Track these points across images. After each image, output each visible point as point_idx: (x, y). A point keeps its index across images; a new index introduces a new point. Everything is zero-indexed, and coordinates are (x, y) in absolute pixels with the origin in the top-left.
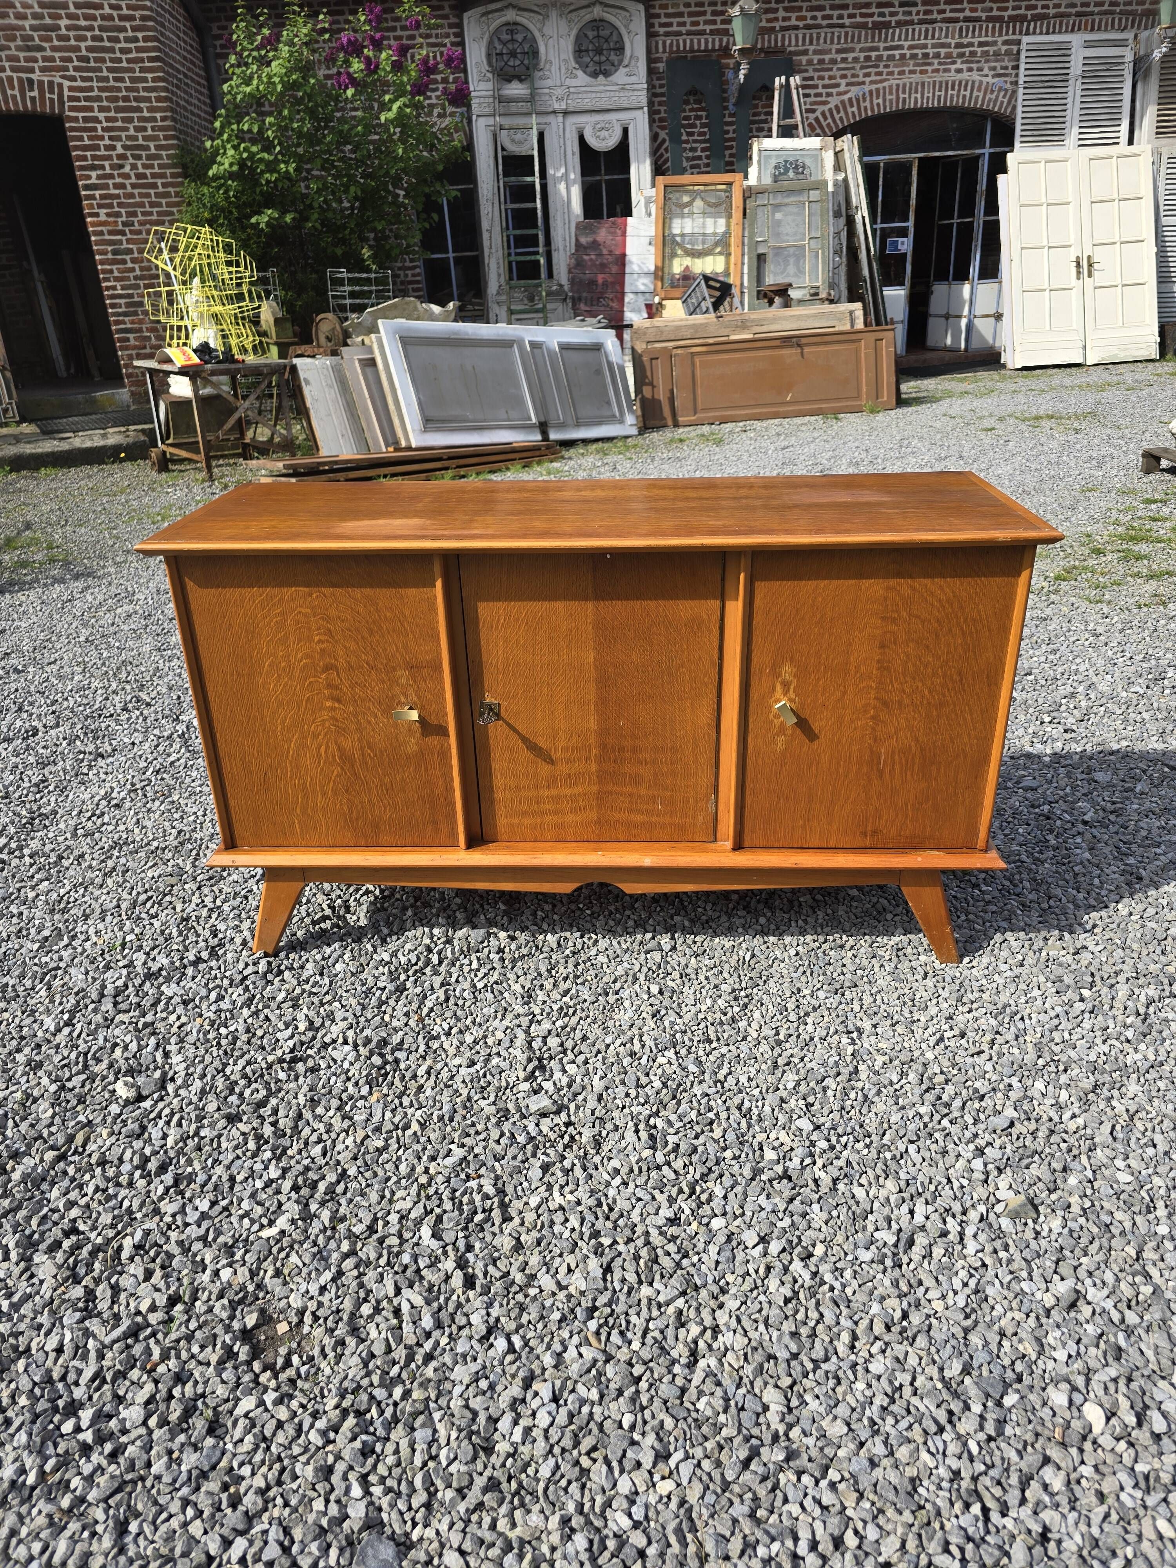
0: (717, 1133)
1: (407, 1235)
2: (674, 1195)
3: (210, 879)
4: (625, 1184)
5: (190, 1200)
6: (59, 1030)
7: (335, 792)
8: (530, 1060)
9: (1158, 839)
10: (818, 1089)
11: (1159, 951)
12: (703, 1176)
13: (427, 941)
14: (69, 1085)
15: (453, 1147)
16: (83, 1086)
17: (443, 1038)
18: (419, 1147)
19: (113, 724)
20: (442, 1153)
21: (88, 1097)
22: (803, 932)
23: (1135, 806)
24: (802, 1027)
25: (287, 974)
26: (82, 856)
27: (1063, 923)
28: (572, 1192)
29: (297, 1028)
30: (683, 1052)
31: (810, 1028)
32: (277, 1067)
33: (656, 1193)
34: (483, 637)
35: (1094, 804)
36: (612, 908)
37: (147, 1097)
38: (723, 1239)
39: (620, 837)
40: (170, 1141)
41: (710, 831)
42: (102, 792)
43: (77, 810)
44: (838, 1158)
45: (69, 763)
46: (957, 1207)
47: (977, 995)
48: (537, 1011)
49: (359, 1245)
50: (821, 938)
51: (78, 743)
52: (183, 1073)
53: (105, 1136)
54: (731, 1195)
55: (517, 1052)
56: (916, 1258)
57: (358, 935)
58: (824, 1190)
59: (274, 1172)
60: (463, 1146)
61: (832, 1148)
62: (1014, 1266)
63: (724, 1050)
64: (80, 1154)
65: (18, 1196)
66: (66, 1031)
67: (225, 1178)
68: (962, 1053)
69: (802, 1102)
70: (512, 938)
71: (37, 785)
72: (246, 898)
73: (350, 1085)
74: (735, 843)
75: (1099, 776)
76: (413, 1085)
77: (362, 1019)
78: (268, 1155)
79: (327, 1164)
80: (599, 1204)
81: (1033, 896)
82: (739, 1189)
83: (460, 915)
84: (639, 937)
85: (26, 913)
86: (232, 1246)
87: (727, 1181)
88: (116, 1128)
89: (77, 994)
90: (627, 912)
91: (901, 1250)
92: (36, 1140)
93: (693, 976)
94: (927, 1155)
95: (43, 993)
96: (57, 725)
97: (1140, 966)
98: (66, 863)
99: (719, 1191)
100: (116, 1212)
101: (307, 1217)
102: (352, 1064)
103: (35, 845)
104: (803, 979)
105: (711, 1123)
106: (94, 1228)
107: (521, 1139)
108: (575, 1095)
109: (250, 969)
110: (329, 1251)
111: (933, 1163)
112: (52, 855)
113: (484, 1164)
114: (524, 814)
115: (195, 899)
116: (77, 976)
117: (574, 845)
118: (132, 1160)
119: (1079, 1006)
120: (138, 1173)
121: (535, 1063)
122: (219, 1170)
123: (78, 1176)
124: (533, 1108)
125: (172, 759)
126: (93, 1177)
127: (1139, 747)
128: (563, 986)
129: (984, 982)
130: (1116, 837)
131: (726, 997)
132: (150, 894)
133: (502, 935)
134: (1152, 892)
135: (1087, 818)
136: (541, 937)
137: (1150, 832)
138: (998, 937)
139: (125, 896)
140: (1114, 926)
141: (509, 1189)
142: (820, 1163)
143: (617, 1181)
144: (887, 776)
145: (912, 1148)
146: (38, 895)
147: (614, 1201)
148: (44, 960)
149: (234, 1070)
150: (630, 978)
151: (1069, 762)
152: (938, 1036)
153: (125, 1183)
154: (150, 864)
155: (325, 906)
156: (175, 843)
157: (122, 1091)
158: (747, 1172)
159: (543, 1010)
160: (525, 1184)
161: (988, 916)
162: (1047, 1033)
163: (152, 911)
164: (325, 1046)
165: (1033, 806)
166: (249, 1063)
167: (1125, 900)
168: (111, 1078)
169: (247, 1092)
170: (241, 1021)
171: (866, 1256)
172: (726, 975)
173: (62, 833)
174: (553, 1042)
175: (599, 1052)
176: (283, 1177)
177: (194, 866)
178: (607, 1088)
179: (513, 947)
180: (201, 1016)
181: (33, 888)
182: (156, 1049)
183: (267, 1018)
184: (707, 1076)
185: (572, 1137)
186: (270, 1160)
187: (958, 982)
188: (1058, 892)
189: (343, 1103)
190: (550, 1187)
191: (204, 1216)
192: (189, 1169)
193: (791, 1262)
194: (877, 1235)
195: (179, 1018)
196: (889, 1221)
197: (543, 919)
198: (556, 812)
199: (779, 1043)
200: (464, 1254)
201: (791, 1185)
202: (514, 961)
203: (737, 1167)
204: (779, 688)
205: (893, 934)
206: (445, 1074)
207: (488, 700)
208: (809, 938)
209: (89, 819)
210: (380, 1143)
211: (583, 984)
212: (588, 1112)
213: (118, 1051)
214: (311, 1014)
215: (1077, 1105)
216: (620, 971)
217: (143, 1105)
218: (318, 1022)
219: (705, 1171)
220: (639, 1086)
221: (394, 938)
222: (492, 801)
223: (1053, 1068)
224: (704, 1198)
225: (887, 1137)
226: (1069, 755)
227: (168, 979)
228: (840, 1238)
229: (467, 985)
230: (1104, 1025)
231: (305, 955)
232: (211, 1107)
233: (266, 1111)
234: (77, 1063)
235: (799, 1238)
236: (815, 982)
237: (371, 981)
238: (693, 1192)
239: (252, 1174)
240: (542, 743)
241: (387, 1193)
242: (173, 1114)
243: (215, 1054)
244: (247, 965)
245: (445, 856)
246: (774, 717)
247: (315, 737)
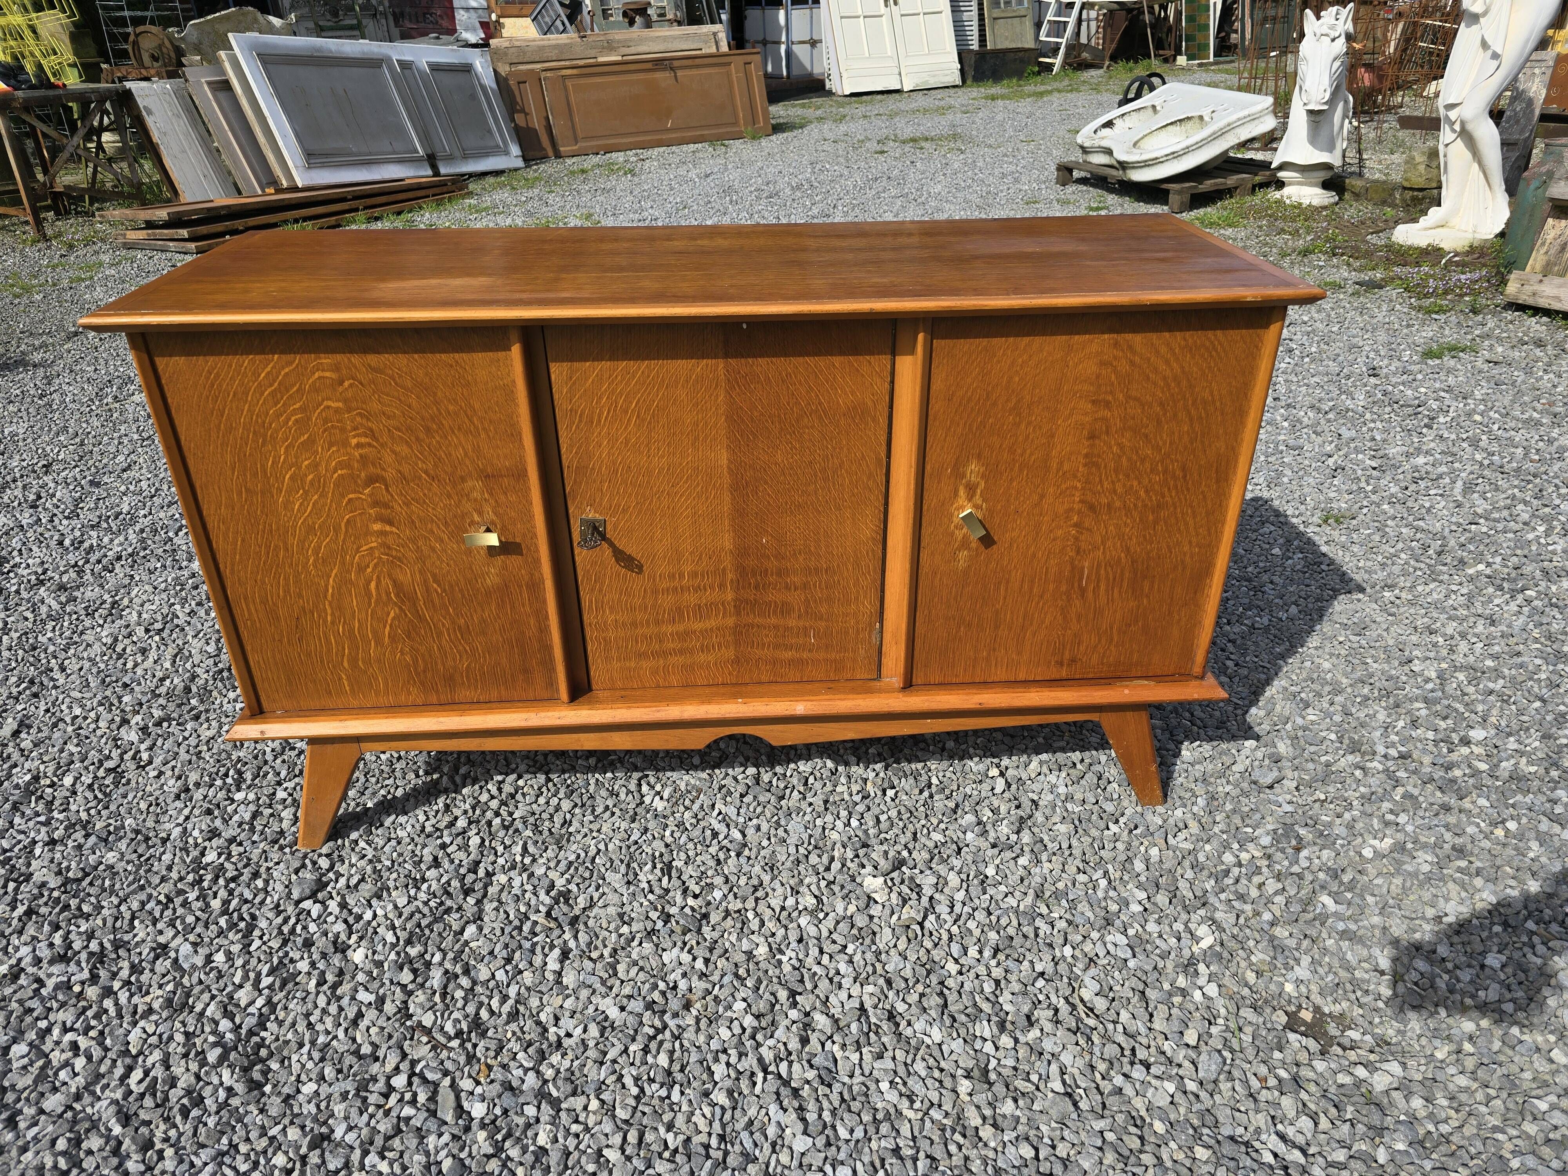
7: (393, 638)
39: (764, 678)
41: (874, 667)
74: (905, 682)
114: (642, 655)
117: (707, 690)
144: (1090, 595)
198: (682, 652)
204: (962, 492)
207: (591, 515)
245: (543, 714)
246: (956, 527)
247: (361, 569)
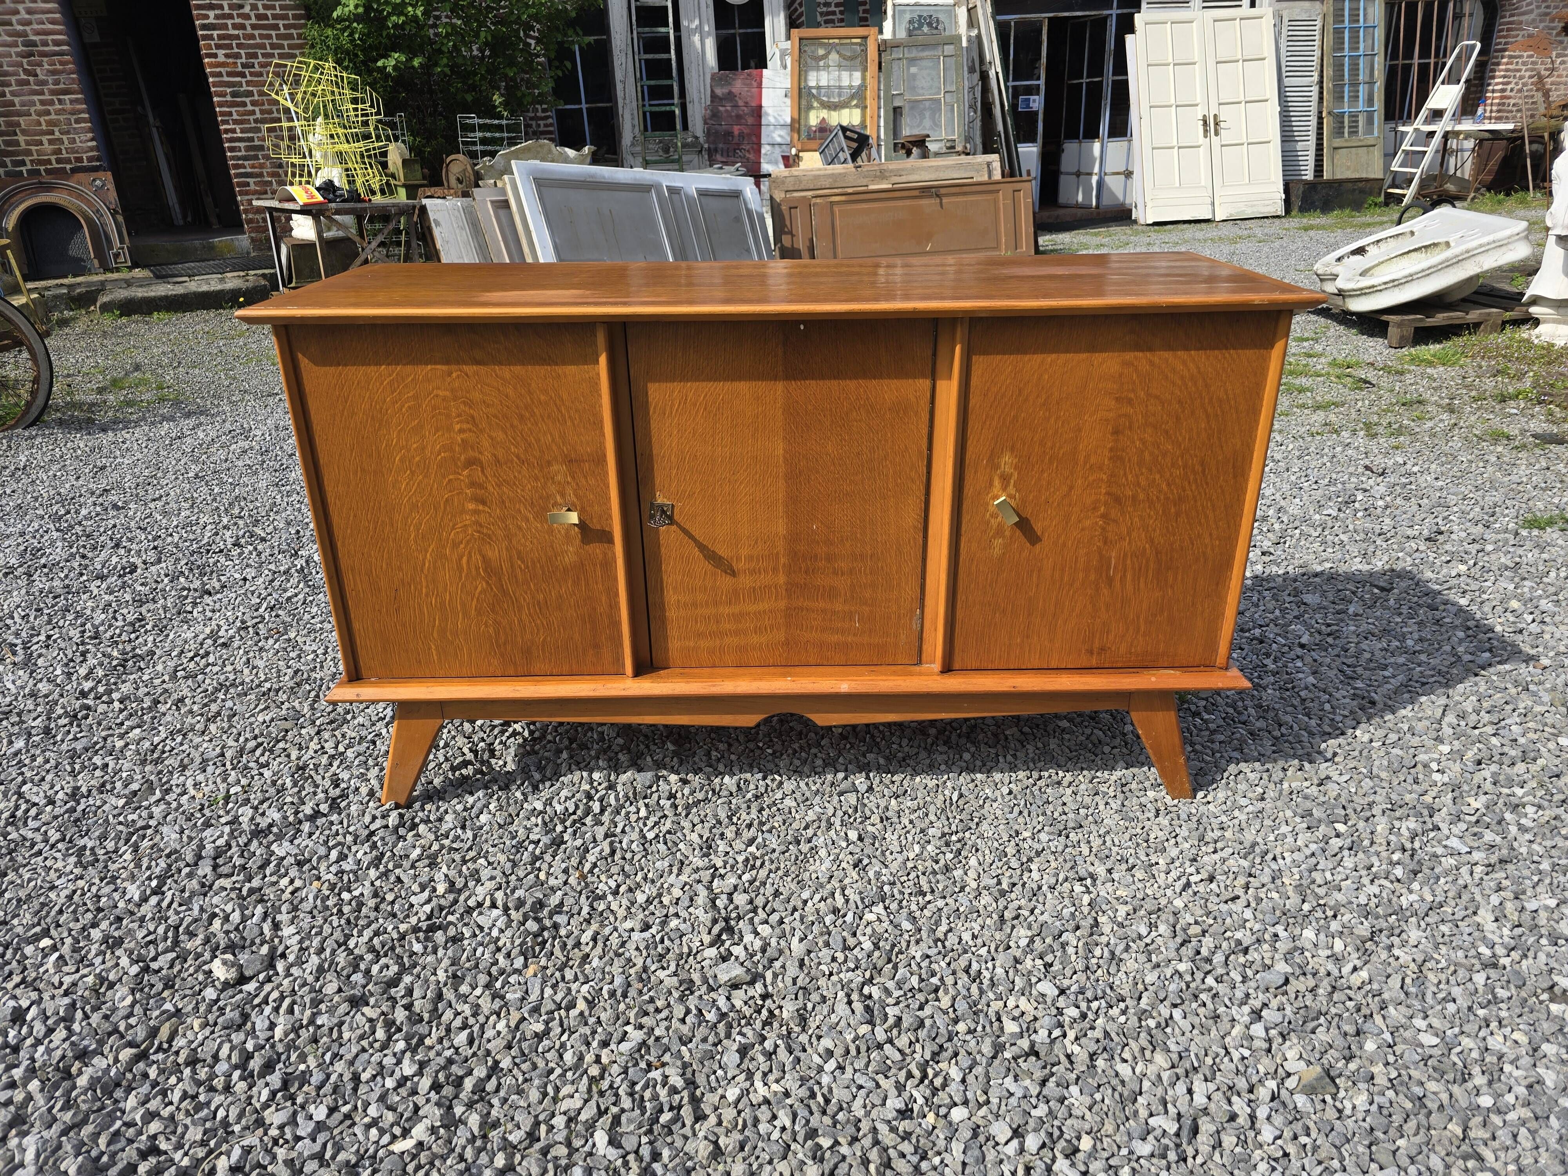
0: (945, 1002)
1: (577, 1143)
2: (902, 1080)
3: (331, 722)
4: (841, 1068)
5: (303, 1107)
6: (145, 899)
7: (479, 612)
8: (715, 921)
9: (1383, 661)
10: (1056, 946)
11: (1410, 779)
12: (935, 1054)
13: (587, 787)
14: (154, 966)
15: (629, 1028)
16: (171, 967)
17: (610, 898)
18: (587, 1031)
19: (222, 560)
20: (616, 1037)
21: (178, 980)
22: (1013, 769)
23: (1353, 628)
24: (1026, 875)
25: (422, 828)
26: (182, 700)
27: (1300, 752)
28: (777, 1081)
29: (434, 890)
30: (894, 906)
31: (1035, 875)
32: (411, 937)
33: (880, 1078)
34: (653, 425)
35: (1308, 627)
36: (796, 746)
37: (251, 978)
38: (968, 1134)
39: (812, 661)
40: (278, 1032)
41: (914, 653)
42: (208, 630)
43: (178, 650)
44: (1093, 1028)
45: (170, 600)
46: (1242, 1084)
47: (1218, 833)
48: (719, 864)
49: (518, 1157)
50: (1035, 775)
51: (182, 579)
52: (296, 948)
53: (196, 1028)
54: (970, 1079)
55: (700, 912)
56: (1205, 1149)
57: (505, 782)
58: (1080, 1067)
59: (408, 1068)
60: (641, 1027)
61: (1084, 1016)
62: (1322, 1154)
63: (940, 903)
64: (165, 1051)
65: (84, 1107)
66: (154, 900)
67: (347, 1077)
68: (1216, 900)
69: (1039, 962)
70: (685, 782)
71: (132, 624)
72: (374, 743)
73: (500, 957)
74: (944, 665)
75: (1308, 598)
76: (577, 954)
77: (513, 877)
78: (401, 1045)
79: (474, 1054)
80: (813, 1095)
81: (1261, 724)
82: (979, 1070)
83: (623, 757)
84: (829, 777)
85: (111, 765)
86: (356, 1165)
87: (965, 1062)
88: (211, 1018)
89: (168, 856)
90: (813, 751)
91: (1185, 1141)
92: (110, 1034)
93: (895, 820)
94: (1196, 1021)
95: (128, 856)
96: (159, 561)
97: (1394, 796)
98: (162, 708)
99: (955, 1073)
100: (208, 1125)
101: (451, 1123)
102: (502, 931)
103: (126, 688)
104: (1021, 820)
105: (936, 990)
106: (179, 1146)
107: (711, 1016)
108: (772, 961)
109: (378, 823)
110: (480, 1168)
111: (1205, 1031)
112: (146, 699)
113: (667, 1049)
114: (700, 635)
115: (314, 746)
116: (170, 835)
117: (759, 670)
118: (229, 1056)
119: (1336, 843)
120: (236, 1074)
121: (721, 924)
122: (339, 1067)
123: (161, 1079)
124: (723, 978)
125: (289, 594)
126: (180, 1080)
127: (1343, 568)
128: (747, 835)
129: (1224, 818)
130: (1338, 661)
131: (935, 842)
132: (260, 740)
133: (673, 778)
134: (1389, 717)
135: (1304, 640)
136: (717, 780)
137: (1373, 654)
138: (1232, 768)
139: (231, 742)
140: (1356, 753)
141: (701, 1079)
142: (1071, 1035)
143: (831, 1065)
144: (1117, 584)
145: (1177, 1014)
146: (127, 745)
147: (830, 1090)
148: (130, 818)
149: (359, 942)
150: (824, 824)
151: (1272, 585)
152: (1184, 880)
153: (220, 1087)
154: (261, 707)
155: (466, 750)
156: (291, 684)
157: (220, 971)
158: (987, 1048)
159: (725, 863)
160: (720, 1073)
161: (1216, 746)
162: (1306, 874)
163: (262, 760)
164: (469, 911)
165: (1242, 630)
166: (377, 933)
167: (1362, 725)
168: (207, 956)
169: (375, 969)
170: (367, 883)
171: (1144, 1149)
172: (932, 817)
173: (158, 675)
174: (740, 899)
175: (795, 909)
176: (420, 1073)
177: (313, 708)
178: (809, 952)
179: (686, 791)
180: (319, 878)
181: (121, 736)
182: (264, 919)
183: (399, 880)
184: (924, 933)
185: (771, 1012)
186: (404, 1052)
187: (1195, 819)
188: (1289, 719)
189: (493, 979)
190: (750, 1076)
191: (320, 1126)
192: (302, 1067)
193: (1054, 1160)
194: (1152, 1121)
195: (292, 882)
196: (1165, 1103)
197: (718, 760)
198: (737, 633)
199: (1003, 893)
200: (649, 1165)
201: (1040, 1063)
202: (688, 808)
203: (973, 1043)
204: (997, 482)
205: (1113, 768)
206: (614, 940)
207: (660, 500)
208: (1021, 774)
209: (192, 659)
210: (539, 1027)
211: (770, 831)
212: (789, 981)
213: (217, 923)
214: (452, 873)
215: (1355, 955)
216: (811, 816)
217: (246, 988)
218: (459, 883)
219: (936, 1048)
220: (846, 948)
221: (548, 784)
222: (663, 620)
223: (1319, 914)
224: (938, 1082)
225: (1144, 1000)
226: (1270, 578)
227: (280, 837)
228: (1109, 1128)
229: (635, 836)
230: (1367, 863)
231: (444, 806)
232: (330, 988)
233: (398, 992)
234: (166, 939)
235: (1060, 1128)
236: (1035, 822)
237: (522, 833)
238: (925, 1076)
239: (381, 1071)
240: (722, 551)
241: (550, 1089)
242: (282, 998)
243: (335, 924)
244: (374, 818)
245: (609, 685)
246: (992, 516)
247: (455, 545)
